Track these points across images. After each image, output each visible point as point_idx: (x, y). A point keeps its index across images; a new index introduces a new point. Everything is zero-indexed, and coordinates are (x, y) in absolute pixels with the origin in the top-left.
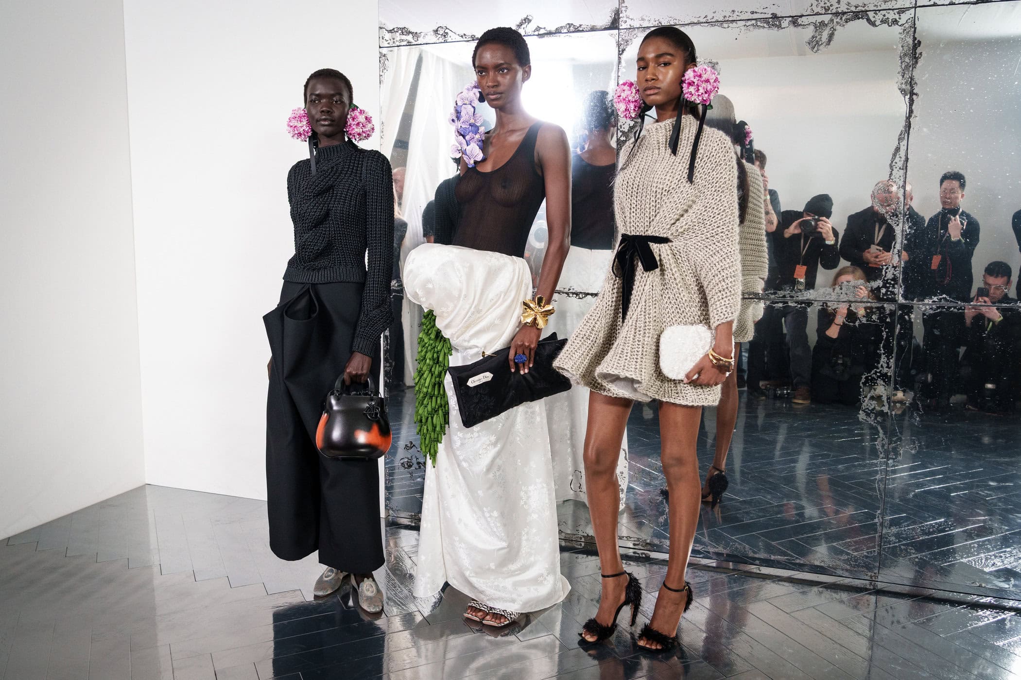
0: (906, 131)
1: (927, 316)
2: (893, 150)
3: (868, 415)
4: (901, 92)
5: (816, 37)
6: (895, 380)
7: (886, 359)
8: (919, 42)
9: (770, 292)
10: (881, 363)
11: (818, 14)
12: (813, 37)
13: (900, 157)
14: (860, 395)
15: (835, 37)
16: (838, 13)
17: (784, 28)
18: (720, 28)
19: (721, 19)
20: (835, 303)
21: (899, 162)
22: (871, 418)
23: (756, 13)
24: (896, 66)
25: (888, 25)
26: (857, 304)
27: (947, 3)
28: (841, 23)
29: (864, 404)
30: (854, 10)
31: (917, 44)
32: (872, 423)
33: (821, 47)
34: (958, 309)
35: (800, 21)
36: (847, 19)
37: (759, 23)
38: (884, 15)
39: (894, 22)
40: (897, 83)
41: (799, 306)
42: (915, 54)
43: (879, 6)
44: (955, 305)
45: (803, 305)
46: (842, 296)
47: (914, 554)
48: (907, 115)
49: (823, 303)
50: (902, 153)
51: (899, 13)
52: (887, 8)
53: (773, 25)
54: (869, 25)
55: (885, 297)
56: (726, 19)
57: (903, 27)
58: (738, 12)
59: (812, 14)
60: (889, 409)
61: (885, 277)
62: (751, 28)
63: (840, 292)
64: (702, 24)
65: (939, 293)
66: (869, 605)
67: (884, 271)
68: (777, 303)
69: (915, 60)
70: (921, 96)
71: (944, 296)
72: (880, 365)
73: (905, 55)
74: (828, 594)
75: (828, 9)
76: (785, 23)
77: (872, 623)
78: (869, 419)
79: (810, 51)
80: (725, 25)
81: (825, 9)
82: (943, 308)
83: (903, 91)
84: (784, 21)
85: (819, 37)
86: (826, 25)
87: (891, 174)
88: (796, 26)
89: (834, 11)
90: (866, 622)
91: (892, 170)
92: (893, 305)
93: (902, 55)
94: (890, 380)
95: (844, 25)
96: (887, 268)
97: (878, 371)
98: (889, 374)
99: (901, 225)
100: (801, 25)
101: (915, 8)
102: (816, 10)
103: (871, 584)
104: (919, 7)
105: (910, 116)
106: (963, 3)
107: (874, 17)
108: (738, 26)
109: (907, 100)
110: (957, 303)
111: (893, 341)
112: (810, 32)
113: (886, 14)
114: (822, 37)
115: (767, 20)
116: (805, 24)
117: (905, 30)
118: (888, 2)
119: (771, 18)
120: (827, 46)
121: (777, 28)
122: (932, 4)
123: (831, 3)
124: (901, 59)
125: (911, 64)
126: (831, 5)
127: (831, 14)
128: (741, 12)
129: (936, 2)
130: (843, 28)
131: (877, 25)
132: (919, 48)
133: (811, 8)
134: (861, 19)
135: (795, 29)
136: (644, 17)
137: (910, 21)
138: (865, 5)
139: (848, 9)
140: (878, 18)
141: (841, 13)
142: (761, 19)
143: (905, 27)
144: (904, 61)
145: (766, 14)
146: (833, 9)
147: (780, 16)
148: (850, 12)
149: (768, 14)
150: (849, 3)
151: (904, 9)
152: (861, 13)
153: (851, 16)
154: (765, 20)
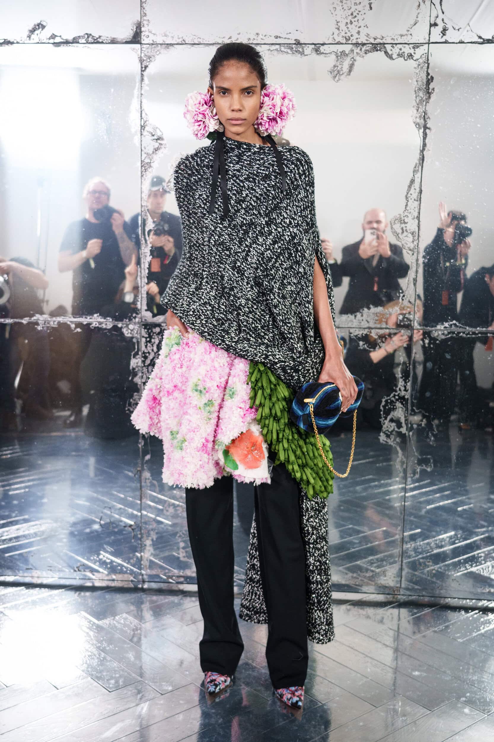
0: (420, 163)
1: (440, 341)
2: (408, 183)
3: (388, 436)
4: (416, 126)
5: (338, 67)
6: (412, 402)
7: (403, 383)
8: (432, 78)
10: (399, 386)
11: (339, 43)
12: (335, 66)
13: (415, 189)
14: (381, 418)
15: (355, 68)
16: (358, 44)
17: (307, 55)
20: (357, 329)
21: (414, 194)
22: (390, 439)
23: (280, 37)
24: (412, 99)
25: (404, 59)
26: (377, 330)
27: (458, 41)
28: (361, 53)
29: (385, 426)
30: (373, 42)
31: (430, 80)
32: (392, 444)
33: (342, 77)
34: (467, 335)
36: (366, 50)
37: (283, 49)
38: (401, 49)
39: (409, 56)
40: (412, 116)
42: (428, 89)
43: (396, 40)
44: (463, 330)
46: (363, 323)
47: (431, 566)
48: (421, 149)
50: (417, 185)
51: (414, 48)
52: (403, 42)
53: (296, 51)
54: (386, 57)
55: (402, 324)
57: (417, 62)
58: (262, 35)
59: (333, 43)
60: (407, 430)
61: (402, 303)
62: (275, 53)
63: (361, 318)
65: (450, 320)
66: (392, 618)
67: (400, 298)
69: (428, 95)
70: (433, 130)
71: (454, 322)
72: (398, 389)
73: (419, 89)
74: (355, 611)
75: (348, 39)
76: (308, 50)
77: (396, 633)
78: (389, 441)
79: (332, 79)
81: (346, 39)
82: (454, 333)
83: (417, 124)
84: (307, 48)
85: (340, 67)
86: (347, 55)
87: (407, 205)
88: (318, 54)
89: (354, 42)
90: (391, 633)
91: (408, 201)
92: (409, 331)
93: (417, 89)
94: (407, 403)
95: (363, 57)
96: (404, 296)
97: (397, 394)
98: (406, 397)
99: (415, 254)
100: (323, 53)
101: (429, 44)
102: (338, 39)
103: (394, 598)
104: (432, 43)
105: (424, 149)
106: (471, 43)
107: (391, 50)
109: (421, 134)
110: (466, 328)
111: (410, 365)
112: (331, 60)
113: (403, 48)
114: (343, 66)
115: (291, 45)
116: (327, 52)
117: (419, 65)
118: (404, 36)
119: (295, 44)
120: (347, 76)
121: (300, 55)
122: (444, 41)
123: (352, 33)
124: (416, 93)
125: (424, 98)
126: (352, 36)
127: (352, 44)
128: (265, 36)
129: (447, 39)
130: (361, 59)
131: (394, 58)
132: (431, 84)
133: (332, 37)
134: (379, 52)
135: (318, 56)
136: (168, 33)
137: (423, 56)
138: (383, 37)
139: (367, 40)
140: (395, 51)
141: (361, 44)
142: (285, 44)
143: (419, 62)
144: (418, 96)
145: (289, 39)
146: (353, 40)
147: (303, 42)
148: (368, 44)
149: (291, 39)
150: (368, 35)
151: (419, 45)
152: (379, 45)
153: (370, 47)
154: (289, 45)
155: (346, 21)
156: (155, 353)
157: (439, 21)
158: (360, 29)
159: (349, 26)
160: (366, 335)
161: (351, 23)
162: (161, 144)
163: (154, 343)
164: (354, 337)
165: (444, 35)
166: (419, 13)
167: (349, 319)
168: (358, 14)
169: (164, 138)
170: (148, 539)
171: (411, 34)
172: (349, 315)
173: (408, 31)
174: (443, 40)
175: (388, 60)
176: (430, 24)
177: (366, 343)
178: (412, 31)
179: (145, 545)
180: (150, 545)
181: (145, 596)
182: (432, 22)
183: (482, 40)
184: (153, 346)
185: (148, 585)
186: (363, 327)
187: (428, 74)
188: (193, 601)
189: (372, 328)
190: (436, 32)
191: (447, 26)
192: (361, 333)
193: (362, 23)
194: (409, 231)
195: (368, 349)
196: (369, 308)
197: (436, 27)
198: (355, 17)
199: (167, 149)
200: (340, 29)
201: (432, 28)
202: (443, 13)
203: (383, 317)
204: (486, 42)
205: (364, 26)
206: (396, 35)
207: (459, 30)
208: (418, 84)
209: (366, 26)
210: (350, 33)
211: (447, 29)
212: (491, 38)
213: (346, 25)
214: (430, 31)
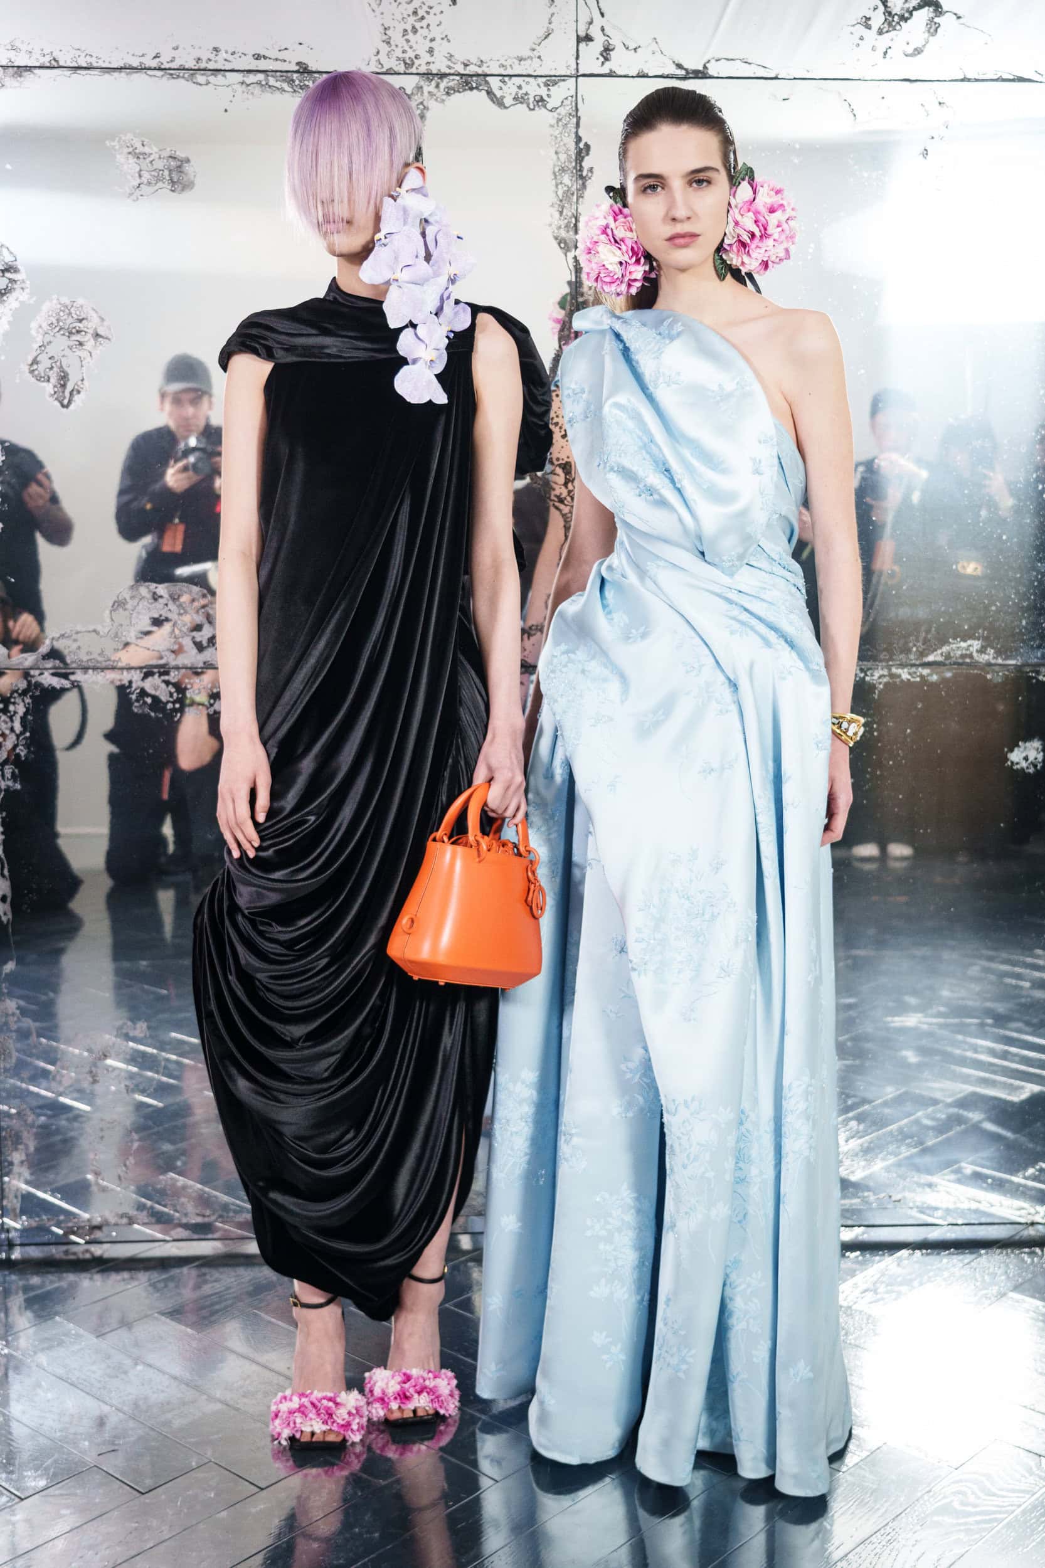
4: (559, 244)
8: (587, 146)
11: (390, 72)
16: (431, 74)
18: (190, 84)
19: (191, 64)
23: (265, 57)
24: (548, 190)
25: (528, 106)
27: (634, 73)
28: (438, 94)
30: (462, 72)
36: (449, 88)
37: (272, 81)
38: (520, 87)
39: (538, 102)
40: (550, 225)
42: (581, 170)
43: (509, 69)
48: (573, 292)
51: (546, 85)
52: (524, 73)
53: (301, 88)
54: (491, 103)
56: (203, 65)
57: (555, 114)
58: (226, 52)
59: (379, 71)
62: (257, 90)
64: (149, 72)
69: (580, 182)
73: (563, 170)
75: (409, 64)
80: (200, 78)
81: (405, 63)
83: (560, 242)
89: (423, 69)
93: (557, 169)
95: (443, 101)
101: (577, 77)
102: (389, 63)
104: (584, 75)
106: (662, 77)
107: (501, 89)
108: (226, 82)
109: (571, 262)
113: (524, 85)
115: (289, 74)
117: (559, 120)
118: (525, 59)
119: (298, 72)
122: (608, 71)
123: (417, 53)
124: (556, 178)
125: (575, 187)
126: (417, 57)
127: (417, 74)
128: (233, 53)
129: (614, 69)
130: (441, 105)
131: (507, 105)
132: (586, 158)
133: (377, 58)
134: (475, 91)
136: (18, 44)
137: (568, 102)
138: (482, 61)
139: (449, 67)
140: (508, 91)
141: (437, 74)
142: (276, 71)
143: (559, 114)
144: (561, 183)
145: (285, 61)
146: (420, 65)
147: (314, 69)
148: (453, 75)
149: (290, 62)
150: (451, 56)
151: (557, 79)
152: (474, 78)
153: (456, 82)
154: (285, 74)
155: (404, 26)
156: (18, 736)
157: (595, 31)
158: (433, 45)
159: (410, 36)
161: (415, 30)
162: (12, 281)
163: (15, 713)
165: (606, 59)
166: (552, 15)
168: (428, 13)
169: (19, 267)
170: (16, 1149)
171: (539, 57)
173: (534, 50)
174: (605, 70)
175: (494, 107)
176: (578, 36)
178: (540, 50)
179: (11, 1164)
180: (22, 1162)
181: (14, 1277)
182: (582, 34)
183: (683, 72)
184: (12, 721)
185: (21, 1253)
187: (579, 139)
188: (124, 1280)
190: (590, 54)
191: (611, 42)
193: (436, 32)
194: (556, 463)
197: (590, 43)
198: (423, 18)
199: (27, 291)
200: (392, 42)
201: (582, 45)
202: (602, 15)
204: (691, 75)
205: (442, 39)
206: (510, 57)
207: (638, 50)
208: (558, 158)
209: (446, 38)
210: (414, 51)
211: (611, 47)
212: (701, 68)
213: (404, 36)
214: (578, 50)
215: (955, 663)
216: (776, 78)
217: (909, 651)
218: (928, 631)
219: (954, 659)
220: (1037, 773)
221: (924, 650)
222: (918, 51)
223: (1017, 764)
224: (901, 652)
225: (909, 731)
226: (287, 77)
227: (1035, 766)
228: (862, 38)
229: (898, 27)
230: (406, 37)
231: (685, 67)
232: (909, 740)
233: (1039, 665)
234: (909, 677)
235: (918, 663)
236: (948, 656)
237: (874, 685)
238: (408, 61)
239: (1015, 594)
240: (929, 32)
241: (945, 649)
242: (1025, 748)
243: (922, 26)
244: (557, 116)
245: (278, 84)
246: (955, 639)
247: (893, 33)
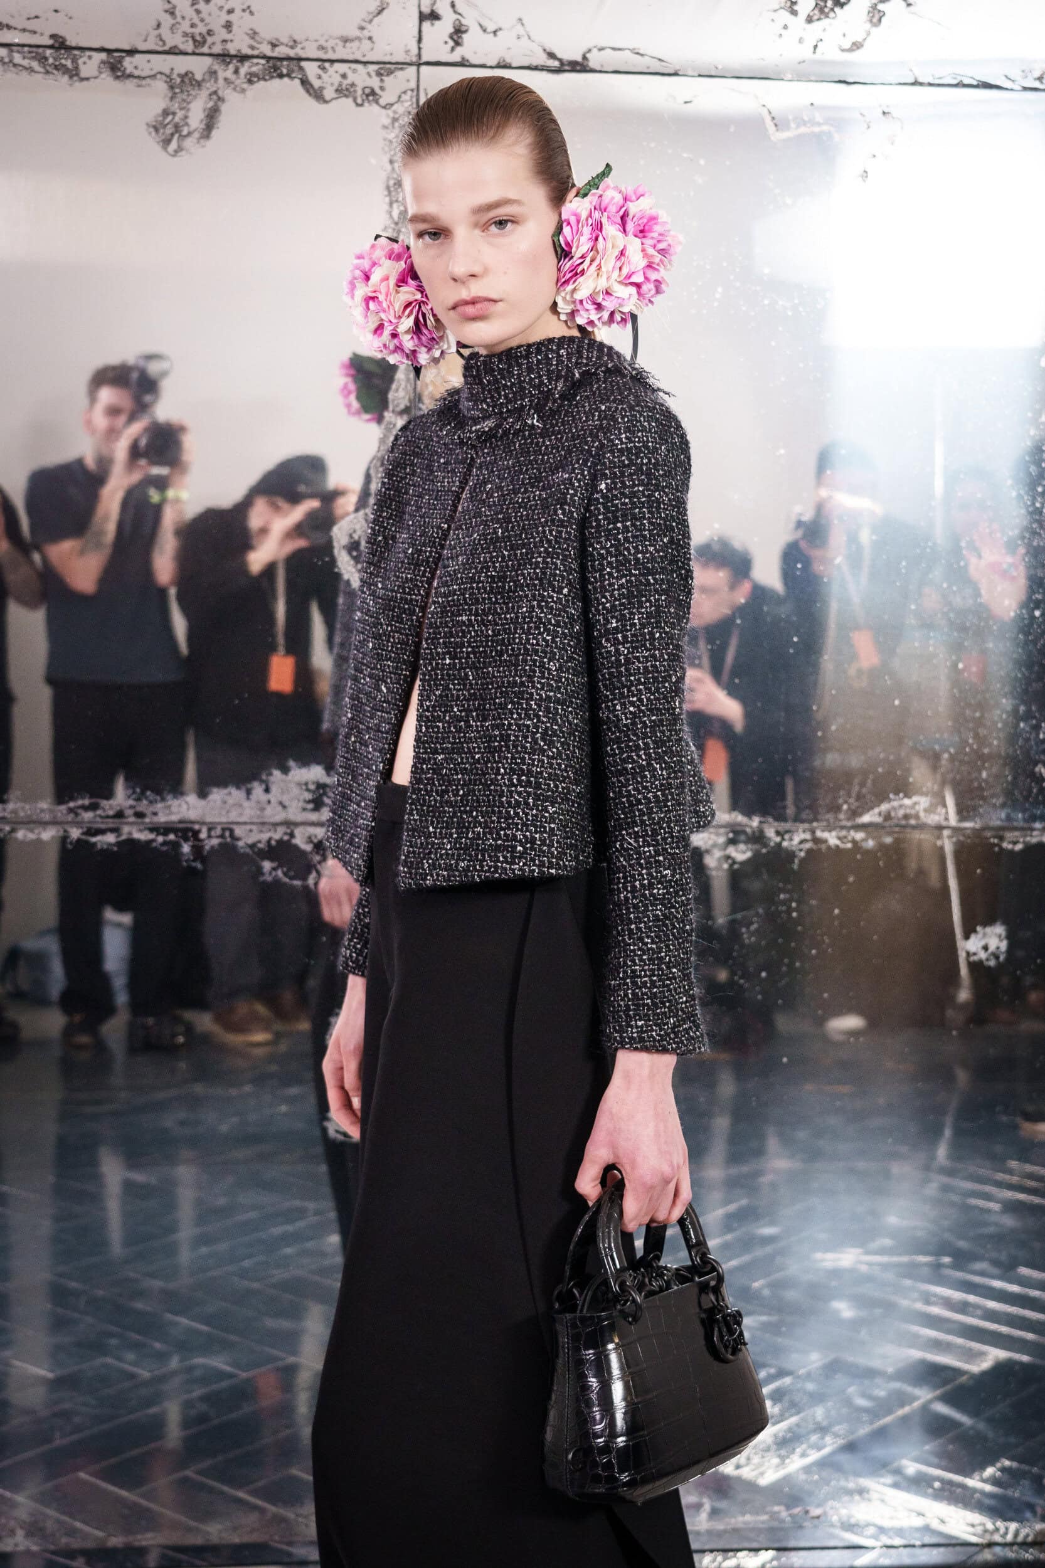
5: (174, 114)
9: (80, 802)
11: (173, 51)
12: (166, 113)
15: (223, 119)
16: (229, 55)
17: (87, 79)
20: (254, 827)
23: (9, 27)
25: (355, 100)
27: (494, 63)
28: (238, 82)
30: (269, 53)
33: (188, 143)
35: (129, 63)
36: (252, 74)
37: (17, 58)
38: (344, 76)
39: (368, 95)
41: (160, 839)
43: (330, 51)
45: (172, 837)
46: (269, 811)
49: (223, 830)
51: (379, 74)
52: (351, 57)
53: (56, 68)
54: (306, 95)
57: (390, 112)
59: (160, 49)
63: (264, 797)
68: (102, 832)
75: (199, 42)
76: (90, 65)
79: (158, 148)
81: (195, 41)
84: (86, 59)
85: (180, 114)
88: (117, 77)
89: (217, 49)
93: (392, 182)
95: (243, 91)
100: (131, 76)
101: (419, 65)
102: (173, 40)
104: (428, 63)
106: (529, 67)
107: (320, 77)
112: (156, 96)
113: (349, 73)
114: (190, 114)
115: (40, 50)
116: (143, 74)
117: (395, 120)
118: (352, 40)
119: (51, 47)
120: (202, 141)
121: (66, 77)
122: (458, 59)
123: (209, 27)
126: (210, 33)
127: (210, 55)
129: (468, 56)
130: (242, 96)
131: (328, 97)
133: (157, 32)
134: (286, 79)
135: (117, 84)
137: (404, 97)
138: (295, 41)
139: (252, 48)
140: (331, 78)
141: (236, 56)
142: (23, 46)
143: (395, 112)
144: (397, 201)
145: (35, 32)
146: (213, 44)
147: (74, 44)
148: (257, 57)
149: (42, 34)
150: (255, 33)
151: (393, 67)
152: (285, 63)
153: (260, 67)
154: (34, 49)
157: (443, 8)
158: (232, 17)
159: (201, 6)
160: (280, 842)
164: (248, 850)
165: (458, 44)
167: (231, 801)
171: (370, 38)
172: (233, 790)
173: (362, 28)
174: (456, 57)
175: (311, 102)
176: (421, 13)
177: (280, 866)
178: (373, 29)
182: (426, 10)
183: (556, 64)
186: (272, 820)
189: (296, 824)
190: (437, 35)
191: (464, 21)
192: (265, 836)
193: (235, 1)
195: (286, 880)
196: (285, 770)
197: (437, 23)
200: (177, 13)
201: (426, 25)
203: (325, 794)
204: (567, 68)
205: (244, 10)
206: (331, 37)
207: (498, 33)
208: (393, 169)
209: (248, 10)
210: (206, 25)
211: (463, 29)
212: (579, 59)
213: (193, 5)
214: (420, 32)
215: (897, 826)
216: (676, 74)
217: (838, 809)
218: (862, 785)
219: (895, 821)
220: (1000, 966)
221: (858, 807)
222: (857, 46)
223: (975, 954)
224: (828, 811)
225: (837, 911)
226: (37, 53)
227: (997, 957)
228: (785, 27)
229: (832, 15)
230: (196, 7)
231: (559, 56)
232: (836, 923)
233: (1003, 829)
234: (838, 842)
235: (849, 824)
236: (888, 817)
237: (794, 852)
238: (198, 38)
239: (974, 738)
240: (871, 21)
241: (884, 807)
242: (985, 935)
243: (863, 15)
244: (392, 115)
245: (26, 63)
246: (897, 793)
247: (825, 22)
